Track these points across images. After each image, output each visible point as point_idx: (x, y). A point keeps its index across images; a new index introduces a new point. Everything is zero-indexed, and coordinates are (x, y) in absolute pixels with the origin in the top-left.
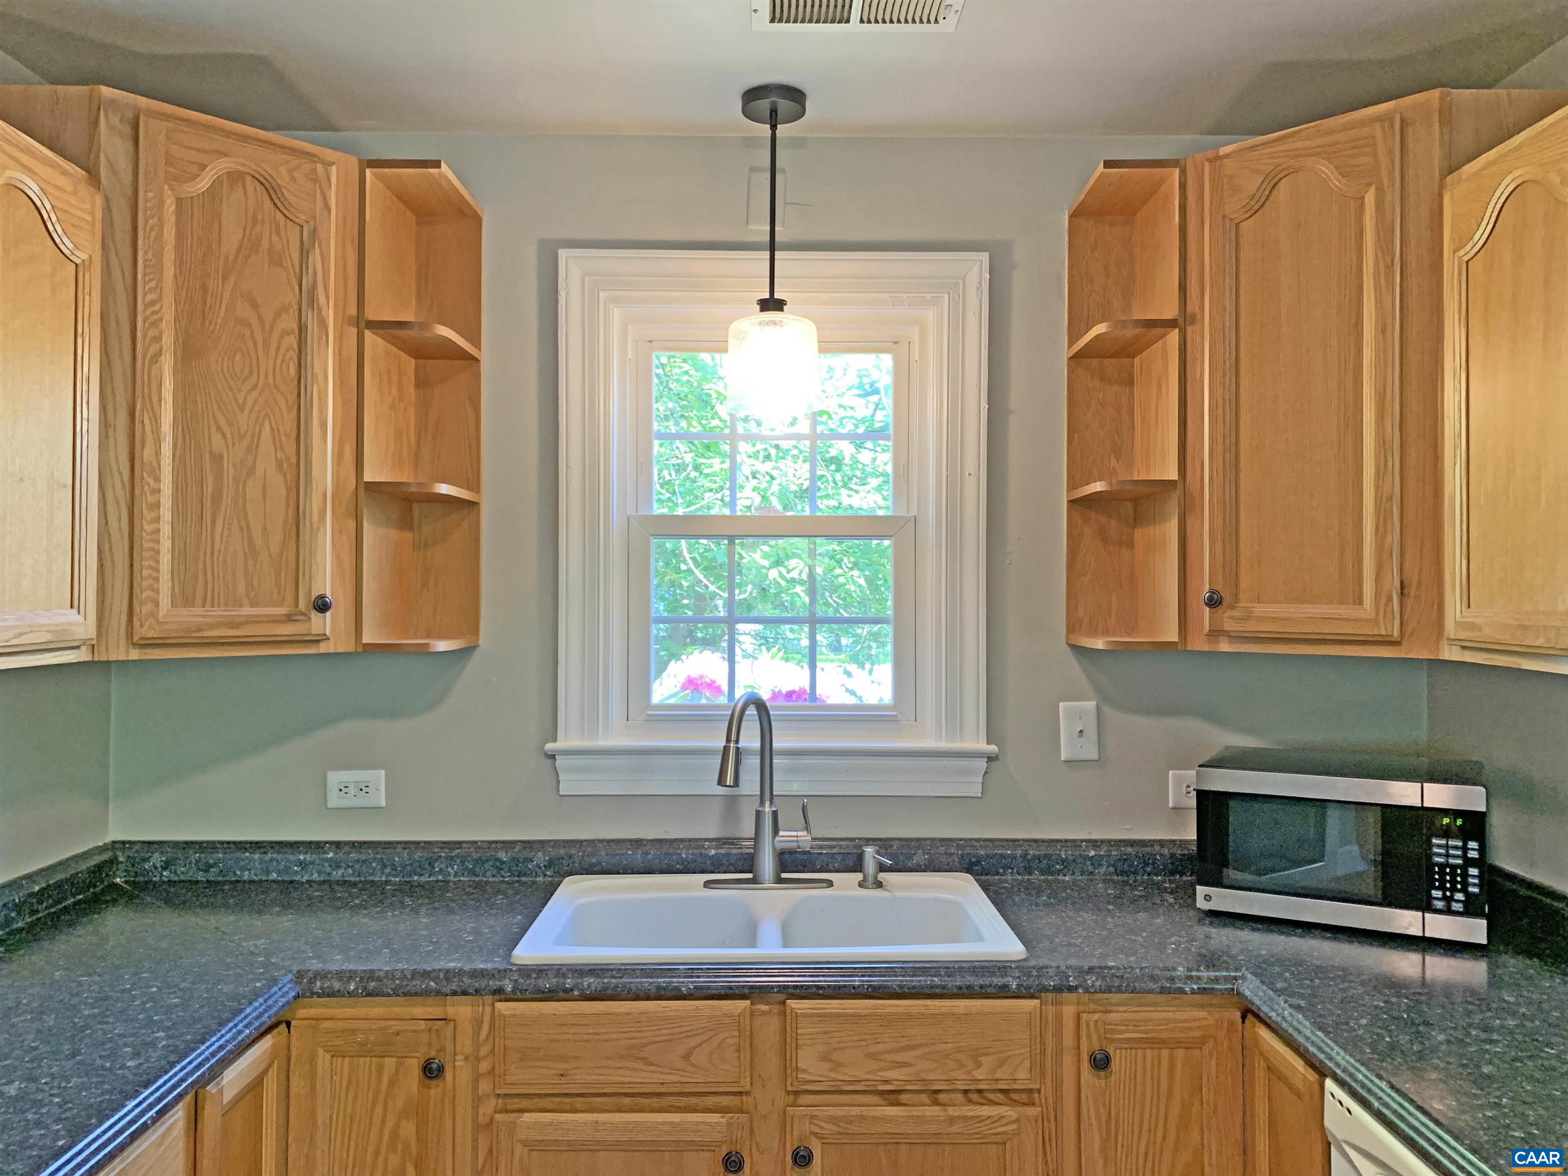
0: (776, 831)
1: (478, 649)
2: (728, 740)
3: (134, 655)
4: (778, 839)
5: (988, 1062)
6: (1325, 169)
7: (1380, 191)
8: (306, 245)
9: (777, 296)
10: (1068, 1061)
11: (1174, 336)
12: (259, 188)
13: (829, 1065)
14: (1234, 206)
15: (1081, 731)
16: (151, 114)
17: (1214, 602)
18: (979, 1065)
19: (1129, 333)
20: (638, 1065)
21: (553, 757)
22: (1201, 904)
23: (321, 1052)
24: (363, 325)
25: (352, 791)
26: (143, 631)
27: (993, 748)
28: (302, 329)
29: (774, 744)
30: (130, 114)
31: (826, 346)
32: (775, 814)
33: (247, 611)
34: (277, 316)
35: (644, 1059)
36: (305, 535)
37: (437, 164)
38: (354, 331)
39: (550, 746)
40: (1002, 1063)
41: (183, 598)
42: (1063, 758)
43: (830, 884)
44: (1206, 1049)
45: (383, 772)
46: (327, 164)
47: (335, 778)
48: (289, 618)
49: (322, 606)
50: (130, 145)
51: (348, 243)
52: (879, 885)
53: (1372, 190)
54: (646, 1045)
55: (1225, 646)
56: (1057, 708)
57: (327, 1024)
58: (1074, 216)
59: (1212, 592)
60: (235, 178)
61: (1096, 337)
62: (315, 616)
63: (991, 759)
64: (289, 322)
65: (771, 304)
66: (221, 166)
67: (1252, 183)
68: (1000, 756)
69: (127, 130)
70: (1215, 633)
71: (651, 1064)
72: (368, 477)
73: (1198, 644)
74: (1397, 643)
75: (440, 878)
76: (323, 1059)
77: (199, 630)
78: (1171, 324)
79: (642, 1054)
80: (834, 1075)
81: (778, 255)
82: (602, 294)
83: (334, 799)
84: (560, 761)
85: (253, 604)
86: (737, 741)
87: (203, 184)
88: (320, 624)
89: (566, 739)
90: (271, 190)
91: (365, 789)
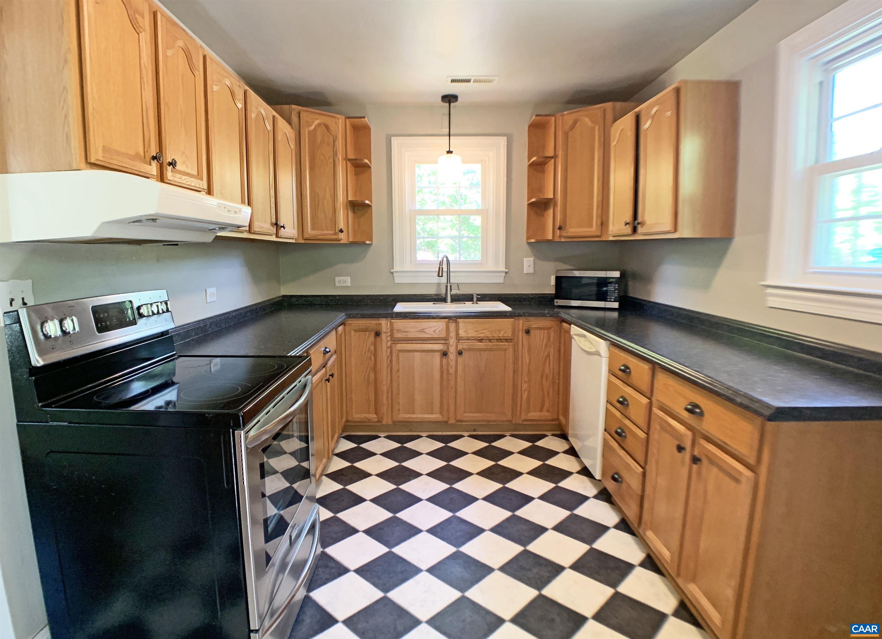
0: (451, 290)
1: (372, 245)
2: (440, 265)
3: (303, 242)
4: (451, 292)
5: (502, 332)
6: (587, 120)
7: (599, 127)
8: (334, 139)
9: (451, 150)
10: (520, 333)
11: (553, 160)
12: (324, 127)
13: (466, 333)
14: (567, 128)
15: (529, 266)
16: (303, 110)
17: (560, 228)
18: (500, 333)
19: (542, 160)
20: (423, 333)
21: (392, 273)
22: (555, 304)
23: (352, 330)
24: (347, 159)
25: (342, 282)
26: (306, 236)
27: (507, 270)
28: (334, 161)
29: (450, 270)
30: (298, 111)
31: (464, 162)
32: (451, 286)
33: (325, 232)
34: (329, 158)
35: (424, 332)
36: (337, 213)
37: (364, 117)
38: (345, 161)
39: (392, 270)
40: (505, 332)
41: (313, 228)
42: (525, 273)
43: (465, 303)
44: (551, 330)
45: (349, 277)
46: (339, 119)
47: (337, 279)
48: (334, 234)
49: (341, 231)
50: (298, 119)
51: (343, 138)
52: (477, 303)
53: (597, 126)
54: (425, 329)
55: (563, 240)
56: (523, 260)
57: (353, 324)
58: (530, 126)
59: (560, 226)
60: (319, 125)
61: (533, 161)
62: (340, 233)
63: (506, 273)
64: (331, 160)
65: (450, 152)
66: (317, 122)
67: (570, 122)
68: (509, 272)
69: (297, 115)
70: (560, 236)
71: (426, 333)
72: (349, 199)
73: (557, 239)
74: (600, 237)
75: (365, 303)
76: (353, 332)
77: (317, 236)
78: (552, 157)
79: (424, 331)
80: (468, 336)
81: (451, 137)
82: (403, 149)
83: (337, 284)
84: (395, 274)
85: (327, 230)
86: (442, 266)
87: (312, 127)
88: (342, 236)
89: (396, 269)
90: (327, 127)
91: (345, 282)
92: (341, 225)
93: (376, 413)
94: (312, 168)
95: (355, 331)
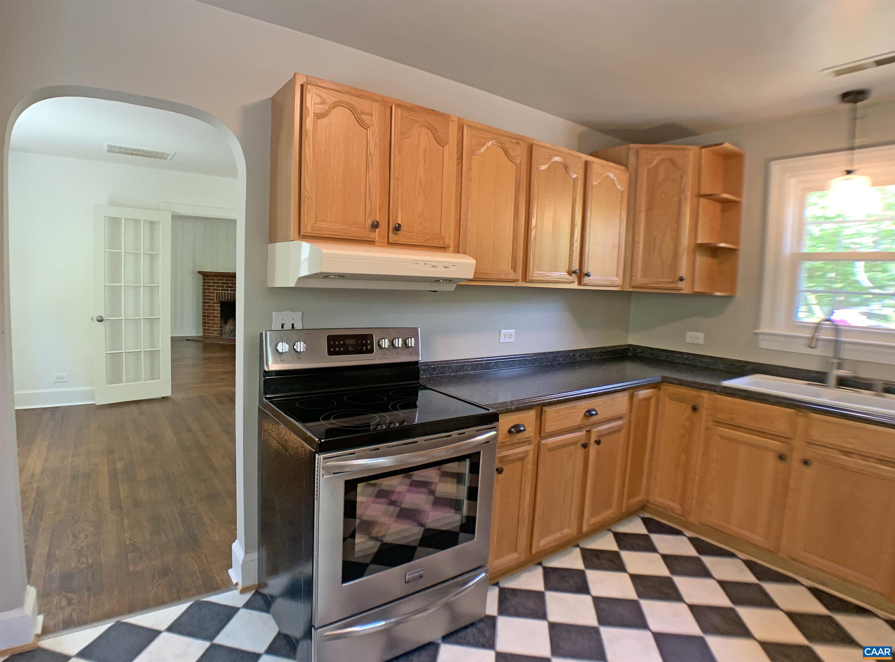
0: (837, 370)
1: (735, 296)
3: (631, 290)
8: (682, 174)
12: (669, 161)
16: (642, 148)
21: (757, 335)
23: (666, 397)
24: (699, 196)
25: (694, 338)
26: (634, 284)
28: (680, 200)
29: (842, 339)
30: (636, 150)
33: (660, 280)
34: (674, 197)
36: (678, 257)
37: (723, 143)
38: (696, 198)
39: (756, 331)
41: (644, 275)
45: (703, 333)
46: (691, 150)
47: (689, 334)
48: (672, 282)
49: (681, 279)
50: (636, 158)
52: (882, 396)
57: (670, 391)
60: (663, 160)
62: (679, 282)
65: (851, 172)
66: (660, 158)
69: (635, 154)
72: (698, 242)
76: (668, 400)
77: (648, 284)
80: (824, 441)
82: (787, 175)
83: (688, 340)
84: (760, 336)
85: (662, 278)
86: (816, 332)
87: (654, 164)
88: (681, 285)
89: (763, 329)
90: (672, 162)
91: (697, 338)
92: (683, 270)
93: (682, 505)
94: (649, 209)
95: (671, 399)
